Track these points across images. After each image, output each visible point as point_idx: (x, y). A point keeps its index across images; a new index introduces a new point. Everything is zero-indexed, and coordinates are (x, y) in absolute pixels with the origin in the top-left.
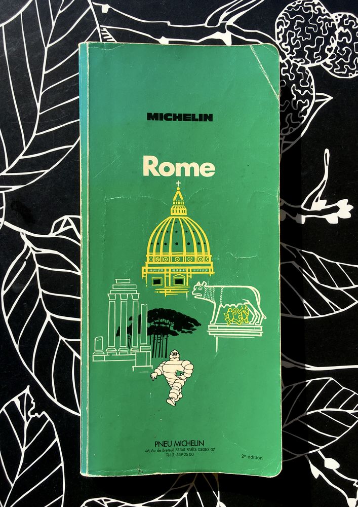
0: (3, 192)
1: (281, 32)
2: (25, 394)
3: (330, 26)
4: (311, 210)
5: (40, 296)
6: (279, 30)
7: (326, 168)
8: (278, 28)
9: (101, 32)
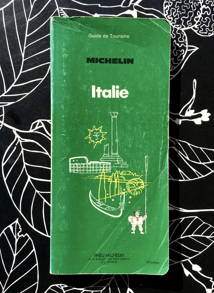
0: (3, 106)
1: (167, 9)
2: (15, 223)
3: (197, 5)
4: (185, 116)
5: (24, 167)
6: (166, 8)
7: (194, 91)
8: (165, 6)
9: (60, 11)
